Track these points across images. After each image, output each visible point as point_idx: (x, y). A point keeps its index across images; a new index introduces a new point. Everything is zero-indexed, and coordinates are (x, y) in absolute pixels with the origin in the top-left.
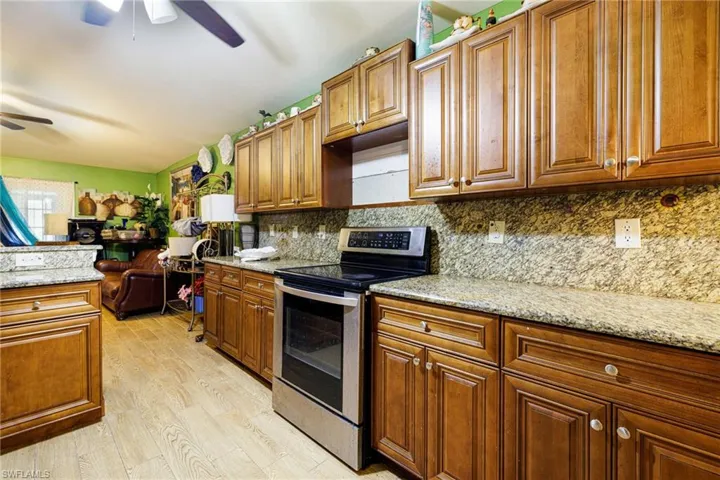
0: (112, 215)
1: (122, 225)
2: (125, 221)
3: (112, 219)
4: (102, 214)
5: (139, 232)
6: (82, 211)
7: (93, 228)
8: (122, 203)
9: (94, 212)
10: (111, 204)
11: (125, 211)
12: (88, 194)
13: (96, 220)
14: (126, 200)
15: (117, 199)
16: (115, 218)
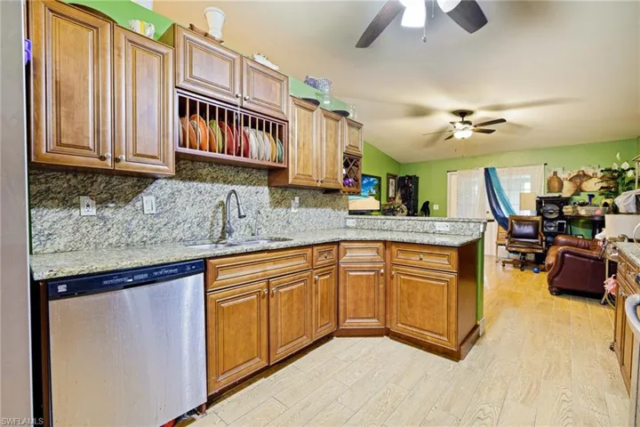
0: (578, 191)
1: (587, 201)
2: (591, 196)
3: (579, 195)
4: (569, 190)
5: (601, 207)
6: (550, 190)
7: (557, 204)
8: (591, 178)
9: (560, 189)
10: (578, 181)
11: (592, 186)
12: (555, 173)
13: (560, 197)
14: (595, 175)
15: (585, 175)
16: (582, 193)
